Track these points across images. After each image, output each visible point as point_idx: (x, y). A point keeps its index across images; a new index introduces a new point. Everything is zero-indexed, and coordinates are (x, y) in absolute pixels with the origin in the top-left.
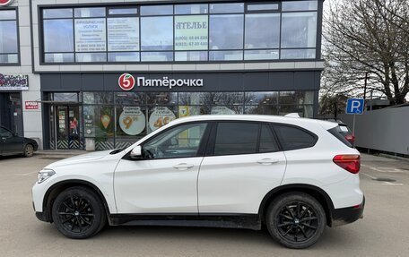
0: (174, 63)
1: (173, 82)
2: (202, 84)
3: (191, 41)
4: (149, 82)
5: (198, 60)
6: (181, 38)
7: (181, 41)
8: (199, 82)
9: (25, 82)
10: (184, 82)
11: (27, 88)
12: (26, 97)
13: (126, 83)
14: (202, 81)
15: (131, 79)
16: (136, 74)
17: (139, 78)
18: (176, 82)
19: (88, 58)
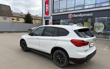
0: (84, 9)
1: (83, 15)
2: (92, 15)
3: (90, 2)
4: (76, 16)
5: (92, 7)
6: (87, 1)
7: (87, 2)
8: (91, 15)
9: (50, 18)
10: (86, 15)
11: (50, 19)
12: (50, 21)
13: (70, 16)
14: (92, 14)
15: (71, 15)
16: (73, 14)
17: (73, 15)
18: (84, 15)
19: (62, 11)
